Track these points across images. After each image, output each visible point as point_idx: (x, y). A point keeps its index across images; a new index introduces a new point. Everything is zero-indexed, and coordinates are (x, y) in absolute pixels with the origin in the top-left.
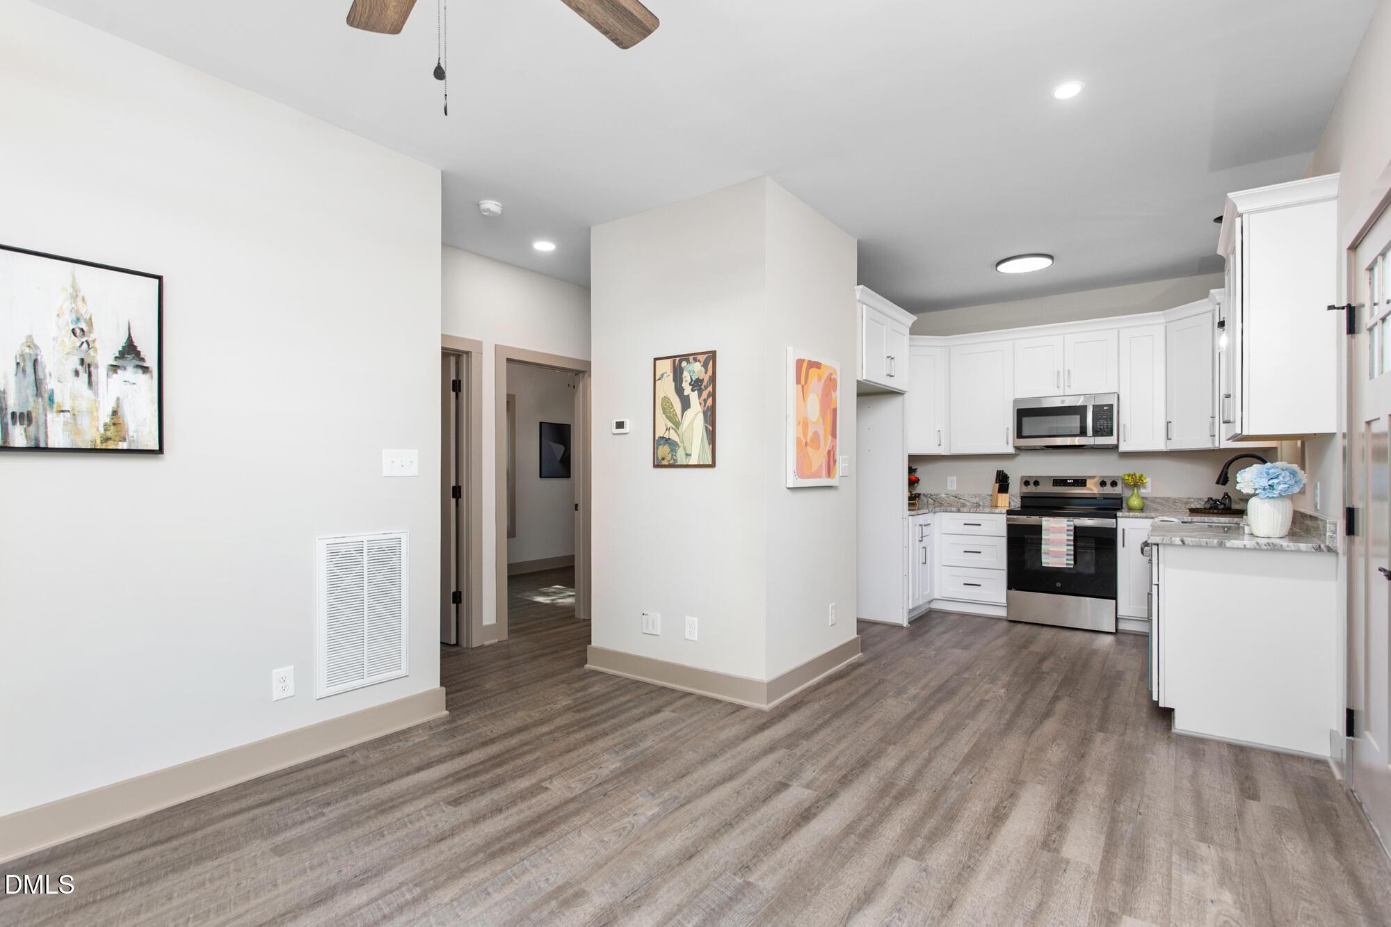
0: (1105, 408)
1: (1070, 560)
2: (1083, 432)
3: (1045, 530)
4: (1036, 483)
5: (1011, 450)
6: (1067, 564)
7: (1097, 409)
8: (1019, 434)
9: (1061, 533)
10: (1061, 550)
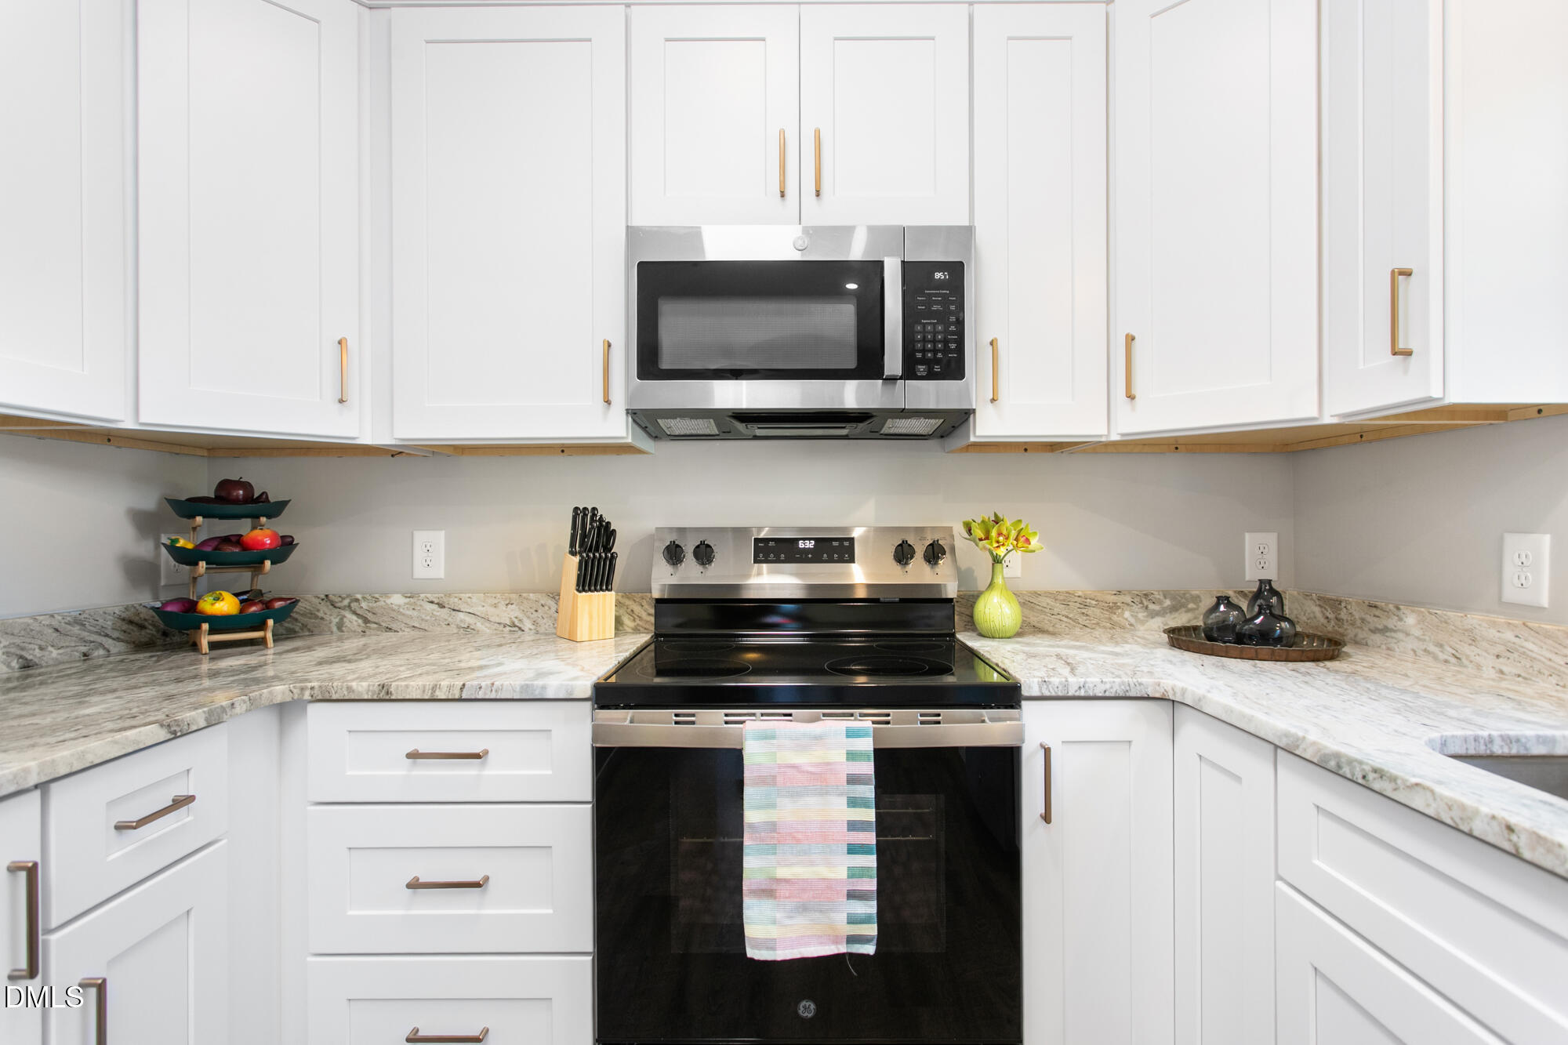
0: (938, 275)
1: (865, 920)
2: (868, 365)
3: (762, 781)
4: (704, 554)
5: (617, 427)
6: (852, 939)
7: (915, 274)
8: (650, 364)
9: (824, 792)
10: (824, 872)
